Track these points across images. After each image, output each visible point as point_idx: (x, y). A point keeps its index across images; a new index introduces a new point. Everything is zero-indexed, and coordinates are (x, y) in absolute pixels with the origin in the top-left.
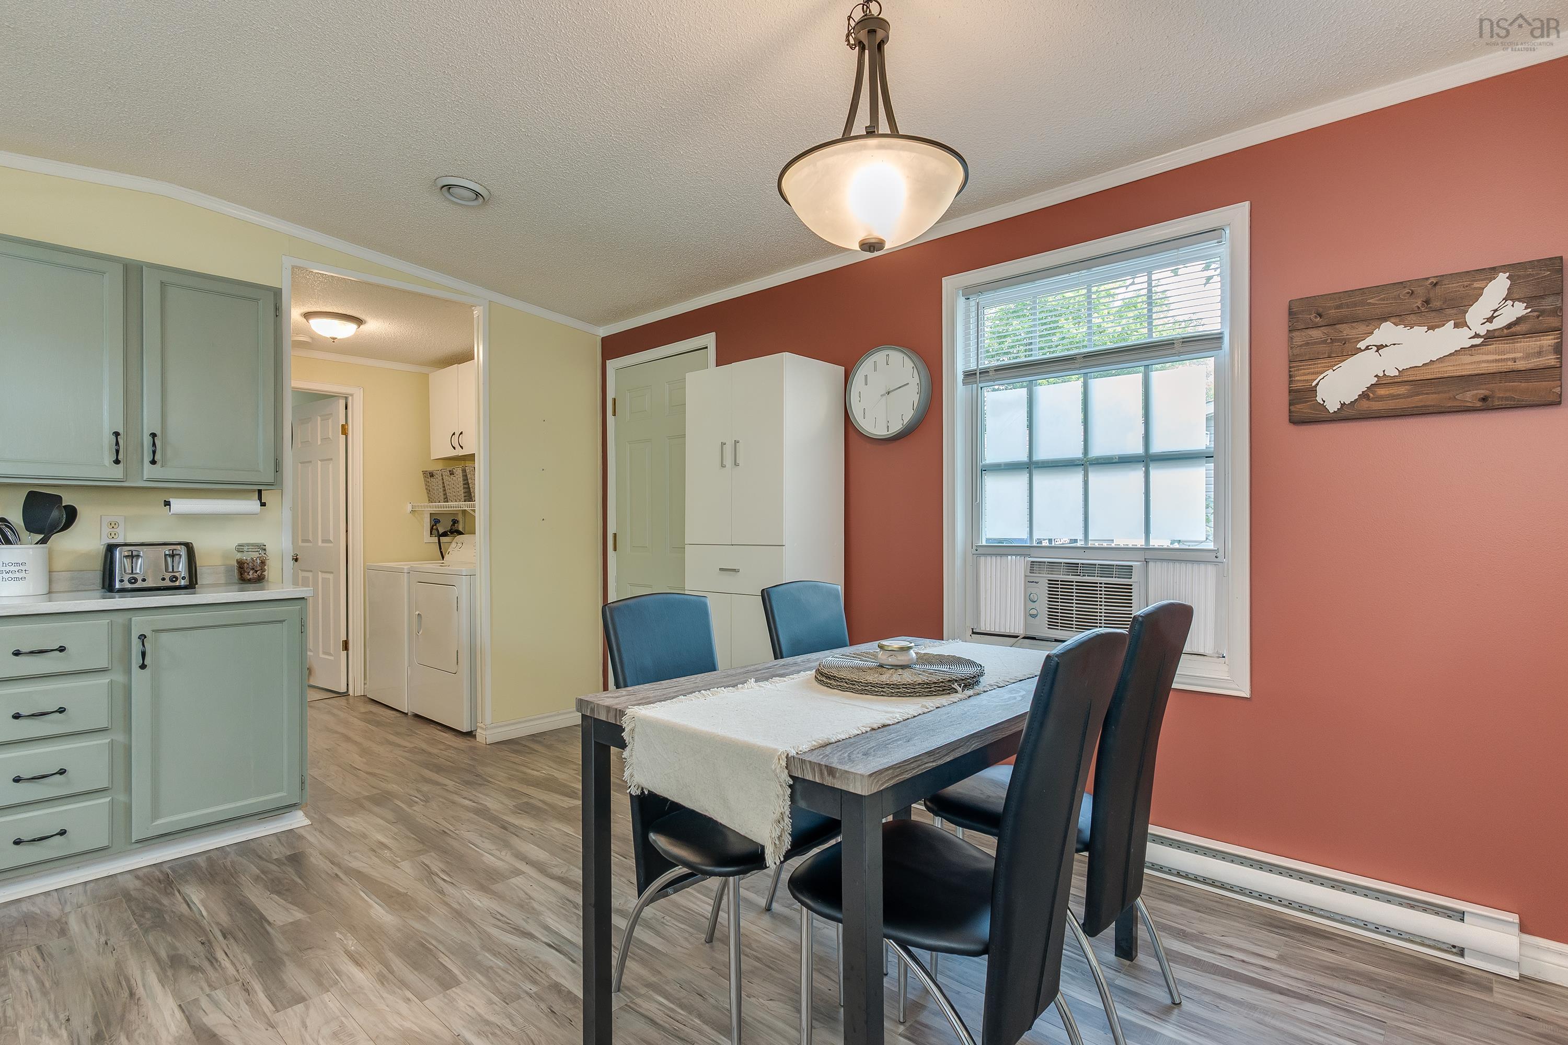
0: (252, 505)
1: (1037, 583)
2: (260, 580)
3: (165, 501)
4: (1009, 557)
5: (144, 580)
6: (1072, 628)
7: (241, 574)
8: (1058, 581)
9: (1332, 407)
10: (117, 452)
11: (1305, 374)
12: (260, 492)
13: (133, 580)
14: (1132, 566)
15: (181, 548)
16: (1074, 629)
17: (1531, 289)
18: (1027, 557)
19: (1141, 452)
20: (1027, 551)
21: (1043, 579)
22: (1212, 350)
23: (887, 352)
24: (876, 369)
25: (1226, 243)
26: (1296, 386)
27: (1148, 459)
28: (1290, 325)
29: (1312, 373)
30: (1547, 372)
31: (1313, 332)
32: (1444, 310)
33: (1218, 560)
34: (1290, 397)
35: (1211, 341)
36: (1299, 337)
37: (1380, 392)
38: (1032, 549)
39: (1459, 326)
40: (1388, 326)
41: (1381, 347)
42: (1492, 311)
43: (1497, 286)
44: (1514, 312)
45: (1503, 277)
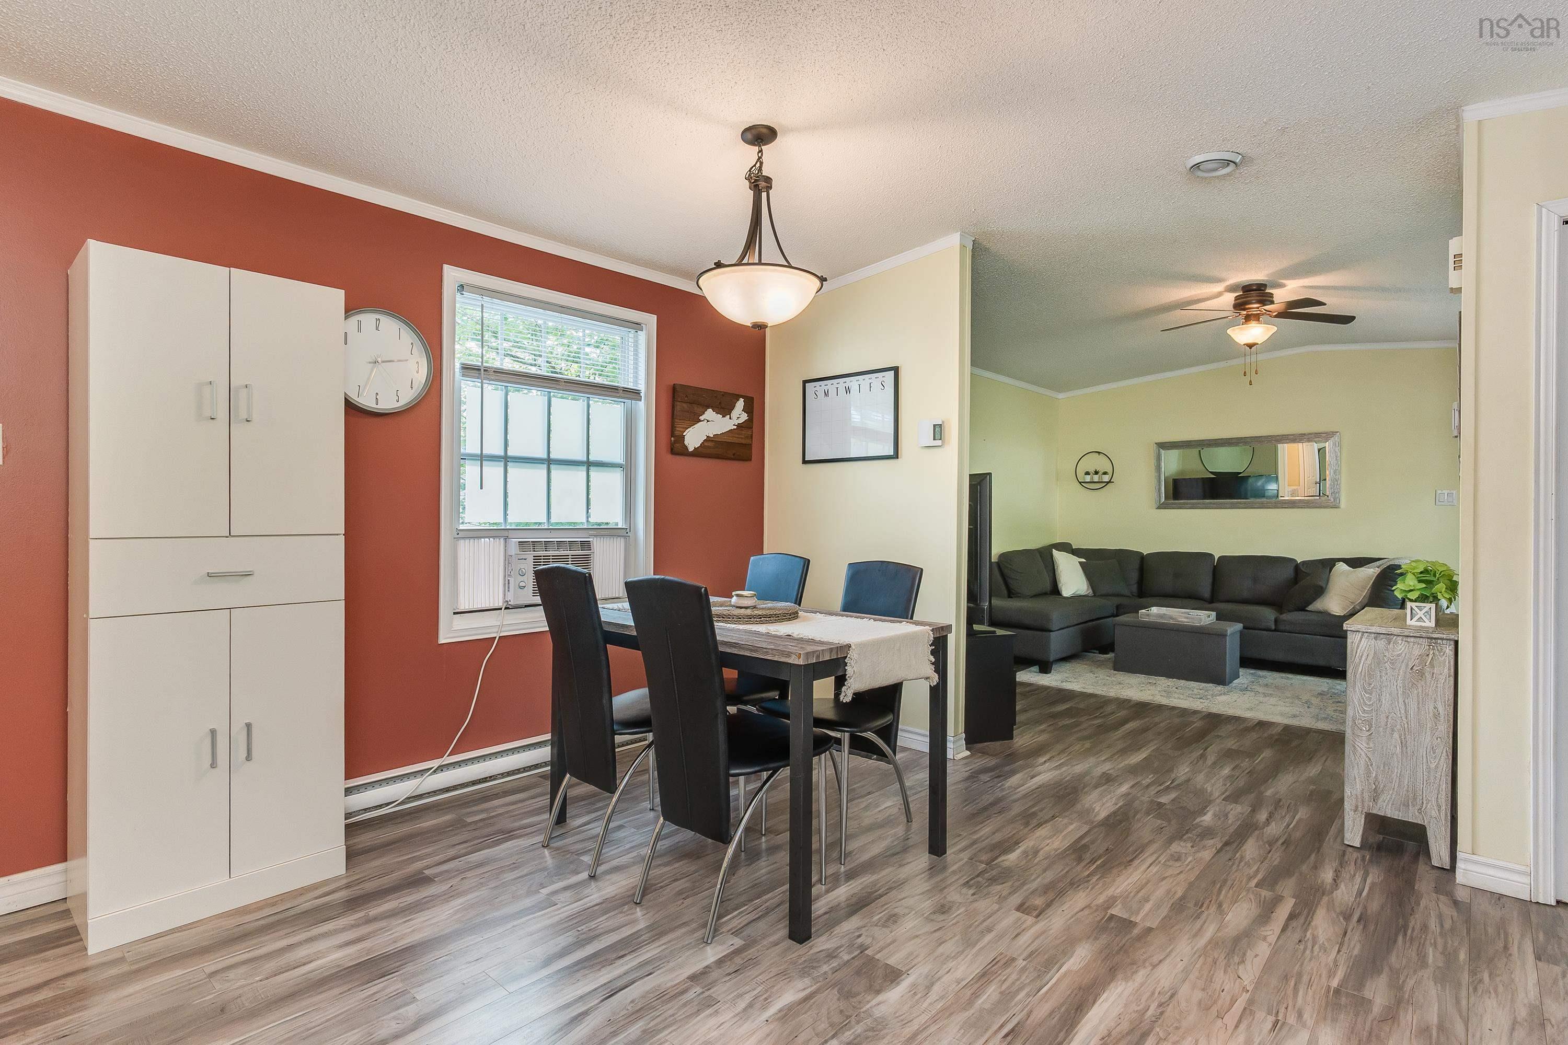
1: (525, 559)
4: (483, 539)
8: (541, 556)
9: (691, 449)
11: (680, 427)
14: (589, 541)
17: (748, 409)
18: (506, 539)
19: (585, 459)
20: (506, 533)
21: (530, 556)
22: (631, 399)
23: (378, 316)
24: (359, 330)
25: (642, 336)
26: (677, 433)
27: (589, 464)
28: (674, 397)
29: (683, 428)
30: (749, 446)
31: (685, 405)
32: (725, 409)
33: (627, 535)
34: (672, 439)
35: (634, 394)
36: (679, 406)
37: (706, 444)
38: (510, 531)
39: (730, 418)
40: (710, 410)
41: (708, 421)
42: (739, 414)
43: (740, 404)
44: (744, 417)
45: (742, 400)
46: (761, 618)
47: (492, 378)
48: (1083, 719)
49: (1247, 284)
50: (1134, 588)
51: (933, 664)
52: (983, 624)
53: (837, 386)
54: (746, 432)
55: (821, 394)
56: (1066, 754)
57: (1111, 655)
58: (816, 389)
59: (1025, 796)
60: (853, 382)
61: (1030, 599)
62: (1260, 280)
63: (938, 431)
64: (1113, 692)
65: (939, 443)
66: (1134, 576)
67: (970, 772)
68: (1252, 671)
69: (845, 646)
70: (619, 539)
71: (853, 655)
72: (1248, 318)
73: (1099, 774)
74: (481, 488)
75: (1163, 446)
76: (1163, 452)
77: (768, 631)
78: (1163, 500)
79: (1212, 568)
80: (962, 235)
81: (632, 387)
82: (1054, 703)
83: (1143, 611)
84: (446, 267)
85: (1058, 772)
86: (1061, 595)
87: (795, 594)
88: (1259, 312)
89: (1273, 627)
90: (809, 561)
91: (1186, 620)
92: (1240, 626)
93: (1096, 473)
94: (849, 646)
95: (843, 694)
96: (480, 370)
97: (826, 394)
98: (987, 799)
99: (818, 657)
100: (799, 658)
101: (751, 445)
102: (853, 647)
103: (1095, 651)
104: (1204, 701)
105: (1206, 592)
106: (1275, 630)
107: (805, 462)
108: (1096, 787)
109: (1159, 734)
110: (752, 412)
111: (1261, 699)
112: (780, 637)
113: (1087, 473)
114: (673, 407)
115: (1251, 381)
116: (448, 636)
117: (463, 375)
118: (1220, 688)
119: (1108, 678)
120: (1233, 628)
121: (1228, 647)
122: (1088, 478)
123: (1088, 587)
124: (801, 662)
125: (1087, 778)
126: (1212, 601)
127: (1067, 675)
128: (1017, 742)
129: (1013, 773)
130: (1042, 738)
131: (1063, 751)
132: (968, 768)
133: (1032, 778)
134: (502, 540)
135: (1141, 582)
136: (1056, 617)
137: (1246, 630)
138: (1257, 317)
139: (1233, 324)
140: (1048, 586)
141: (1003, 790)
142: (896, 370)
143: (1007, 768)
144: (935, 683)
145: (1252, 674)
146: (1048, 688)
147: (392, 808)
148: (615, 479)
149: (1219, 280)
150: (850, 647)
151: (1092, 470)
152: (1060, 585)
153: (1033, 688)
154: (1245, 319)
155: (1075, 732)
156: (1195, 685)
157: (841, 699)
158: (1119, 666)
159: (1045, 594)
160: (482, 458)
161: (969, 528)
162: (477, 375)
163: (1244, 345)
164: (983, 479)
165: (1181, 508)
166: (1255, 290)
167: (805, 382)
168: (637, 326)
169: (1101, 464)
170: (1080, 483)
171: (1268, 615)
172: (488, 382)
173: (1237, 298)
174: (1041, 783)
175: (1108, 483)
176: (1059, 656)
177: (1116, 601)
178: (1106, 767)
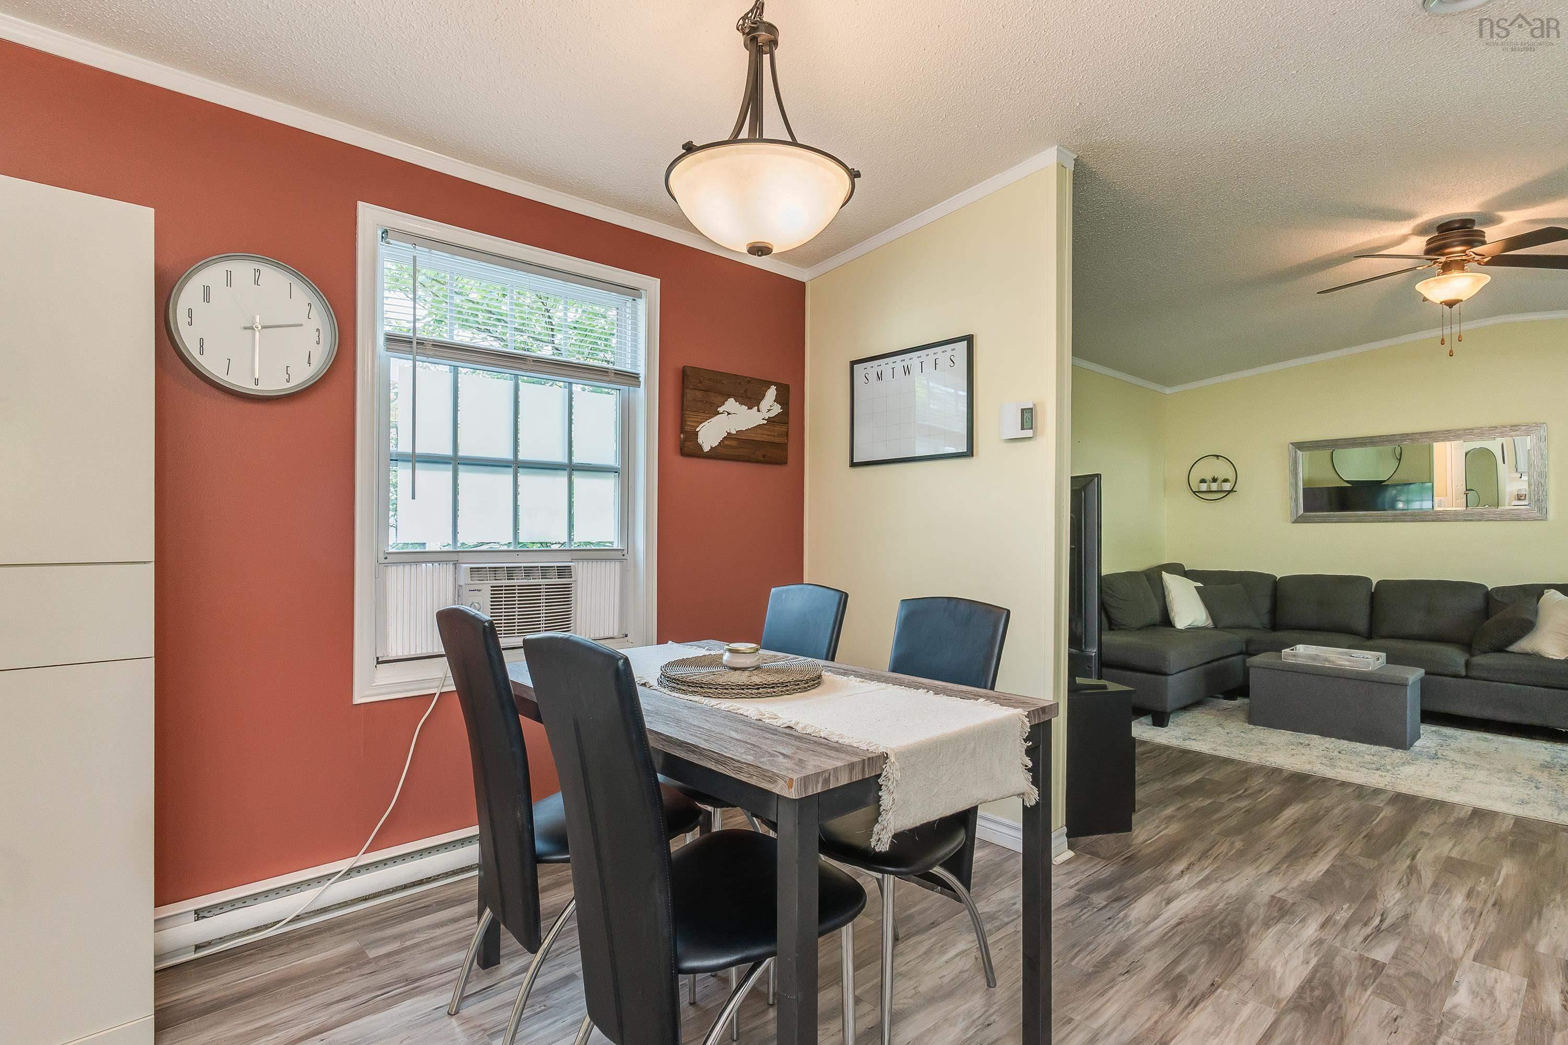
1: (479, 591)
4: (424, 565)
6: (514, 633)
8: (502, 586)
9: (706, 448)
11: (692, 421)
14: (570, 567)
16: (516, 635)
17: (782, 399)
18: (456, 564)
19: (566, 461)
20: (454, 557)
21: (486, 588)
22: (629, 385)
23: (257, 266)
24: (229, 283)
25: (642, 304)
26: (687, 428)
27: (571, 468)
28: (683, 383)
29: (696, 422)
30: (783, 446)
31: (697, 392)
32: (751, 399)
33: (624, 558)
34: (682, 436)
35: (631, 378)
36: (690, 394)
37: (726, 443)
38: (460, 554)
39: (759, 410)
40: (732, 400)
41: (729, 414)
42: (770, 405)
43: (772, 393)
44: (777, 409)
45: (773, 388)
46: (758, 689)
47: (431, 353)
48: (1224, 798)
49: (1447, 221)
50: (1266, 619)
51: (1029, 770)
52: (1090, 677)
53: (894, 365)
54: (779, 429)
55: (873, 377)
56: (1210, 860)
57: (1239, 701)
58: (866, 371)
59: (1164, 939)
60: (913, 360)
61: (1138, 632)
62: (1466, 214)
63: (1028, 417)
64: (1254, 757)
65: (1029, 433)
66: (1265, 604)
67: (1076, 888)
68: (1434, 728)
69: (878, 757)
70: (608, 563)
71: (892, 772)
72: (1447, 267)
73: (1267, 899)
74: (413, 498)
75: (1299, 446)
76: (1299, 453)
77: (760, 717)
78: (1301, 512)
79: (1369, 596)
80: (1060, 150)
81: (630, 370)
82: (1178, 773)
83: (1288, 650)
84: (360, 204)
85: (1204, 893)
86: (1174, 627)
87: (827, 641)
88: (1464, 258)
89: (1463, 673)
90: (847, 596)
91: (1347, 663)
92: (1420, 672)
93: (1214, 480)
94: (885, 757)
95: (875, 837)
96: (411, 342)
97: (879, 377)
98: (1106, 943)
99: (827, 781)
100: (790, 787)
101: (787, 445)
102: (892, 759)
103: (1219, 696)
104: (1383, 774)
105: (1361, 622)
106: (1467, 677)
107: (853, 464)
108: (1267, 925)
109: (1337, 827)
110: (788, 404)
111: (1464, 772)
112: (773, 731)
113: (1203, 481)
114: (683, 395)
115: (1451, 351)
116: (367, 693)
117: (388, 349)
118: (1398, 754)
119: (1243, 734)
120: (1414, 675)
121: (1409, 700)
122: (1204, 487)
123: (1207, 617)
124: (793, 794)
125: (1251, 905)
126: (1370, 637)
127: (1190, 730)
128: (1137, 836)
129: (1140, 891)
130: (1173, 829)
131: (1204, 855)
132: (1073, 882)
133: (1168, 903)
134: (451, 566)
135: (1274, 610)
136: (1175, 658)
137: (1427, 676)
138: (1460, 265)
139: (1425, 276)
140: (1156, 616)
141: (1128, 926)
142: (969, 339)
143: (1129, 884)
144: (1033, 803)
145: (1435, 732)
146: (1167, 748)
147: (278, 928)
148: (608, 486)
149: (1405, 216)
150: (887, 758)
151: (1208, 477)
152: (1172, 615)
153: (1148, 748)
154: (1442, 268)
155: (1215, 821)
156: (1364, 749)
157: (873, 844)
158: (1255, 718)
159: (1154, 625)
160: (415, 459)
161: (1071, 548)
162: (408, 349)
163: (1441, 303)
164: (1091, 481)
165: (1325, 522)
166: (1458, 228)
167: (853, 363)
168: (634, 292)
169: (1223, 469)
170: (1194, 492)
171: (1455, 657)
172: (424, 359)
173: (1429, 242)
174: (1181, 914)
175: (1229, 492)
176: (1178, 706)
177: (1245, 635)
178: (1273, 886)
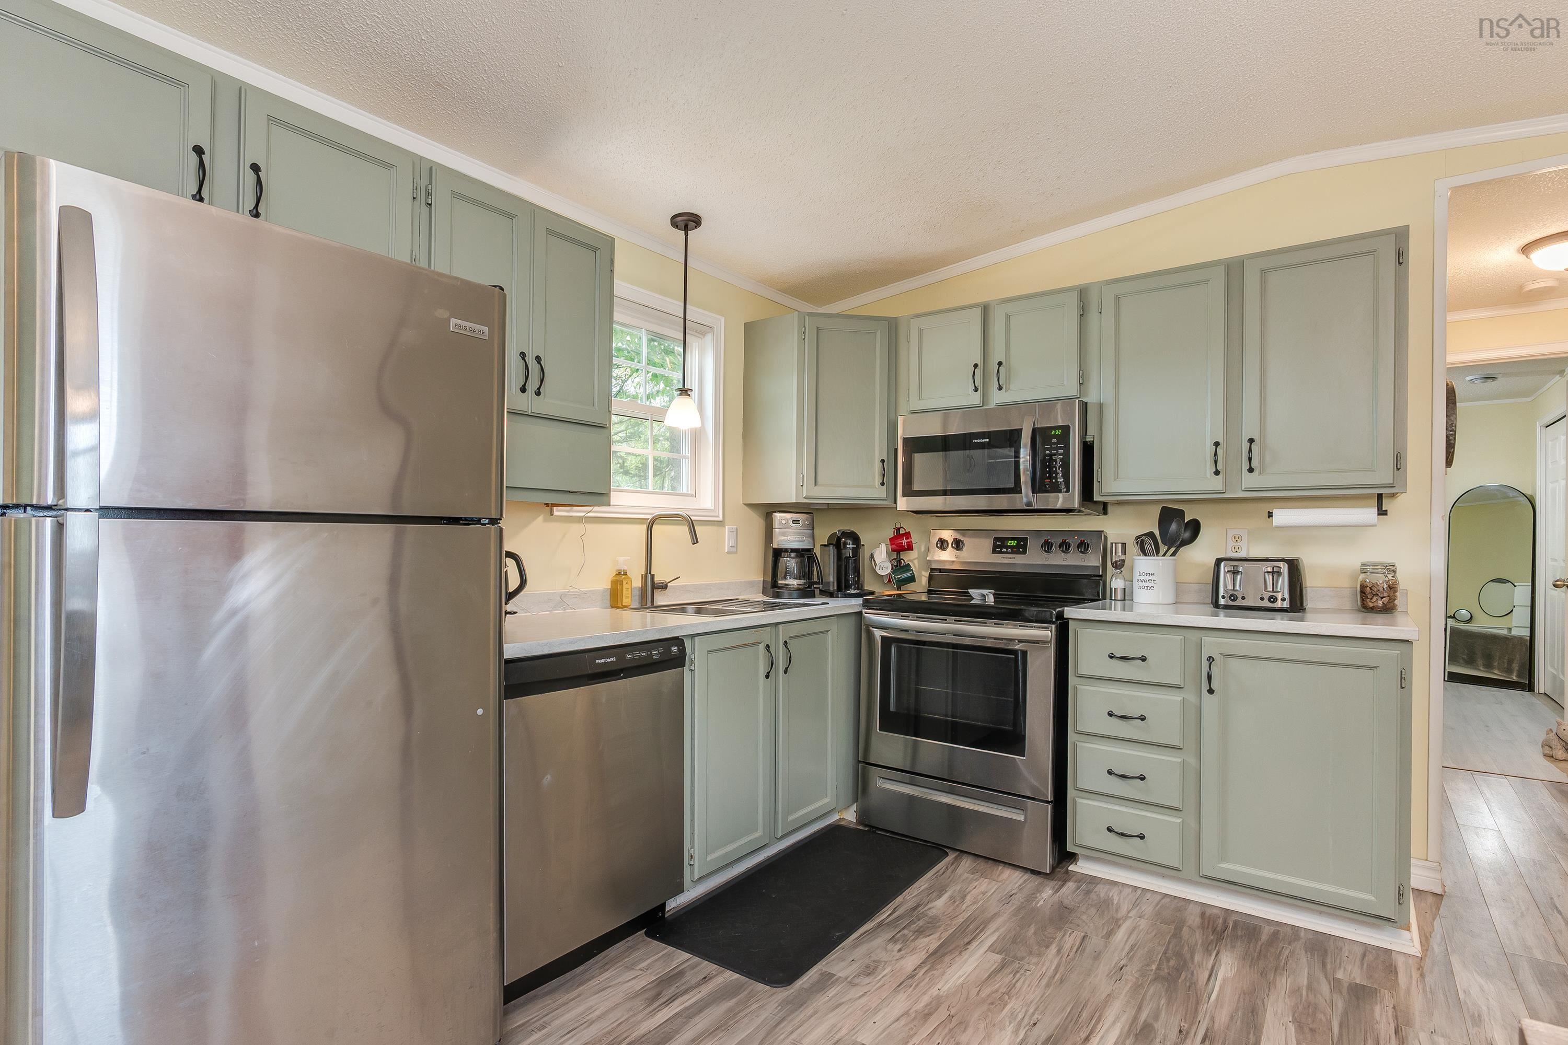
0: (1369, 514)
2: (1388, 609)
3: (1269, 512)
5: (1243, 598)
7: (1363, 600)
10: (1216, 462)
12: (1380, 497)
13: (1233, 597)
15: (1284, 565)
